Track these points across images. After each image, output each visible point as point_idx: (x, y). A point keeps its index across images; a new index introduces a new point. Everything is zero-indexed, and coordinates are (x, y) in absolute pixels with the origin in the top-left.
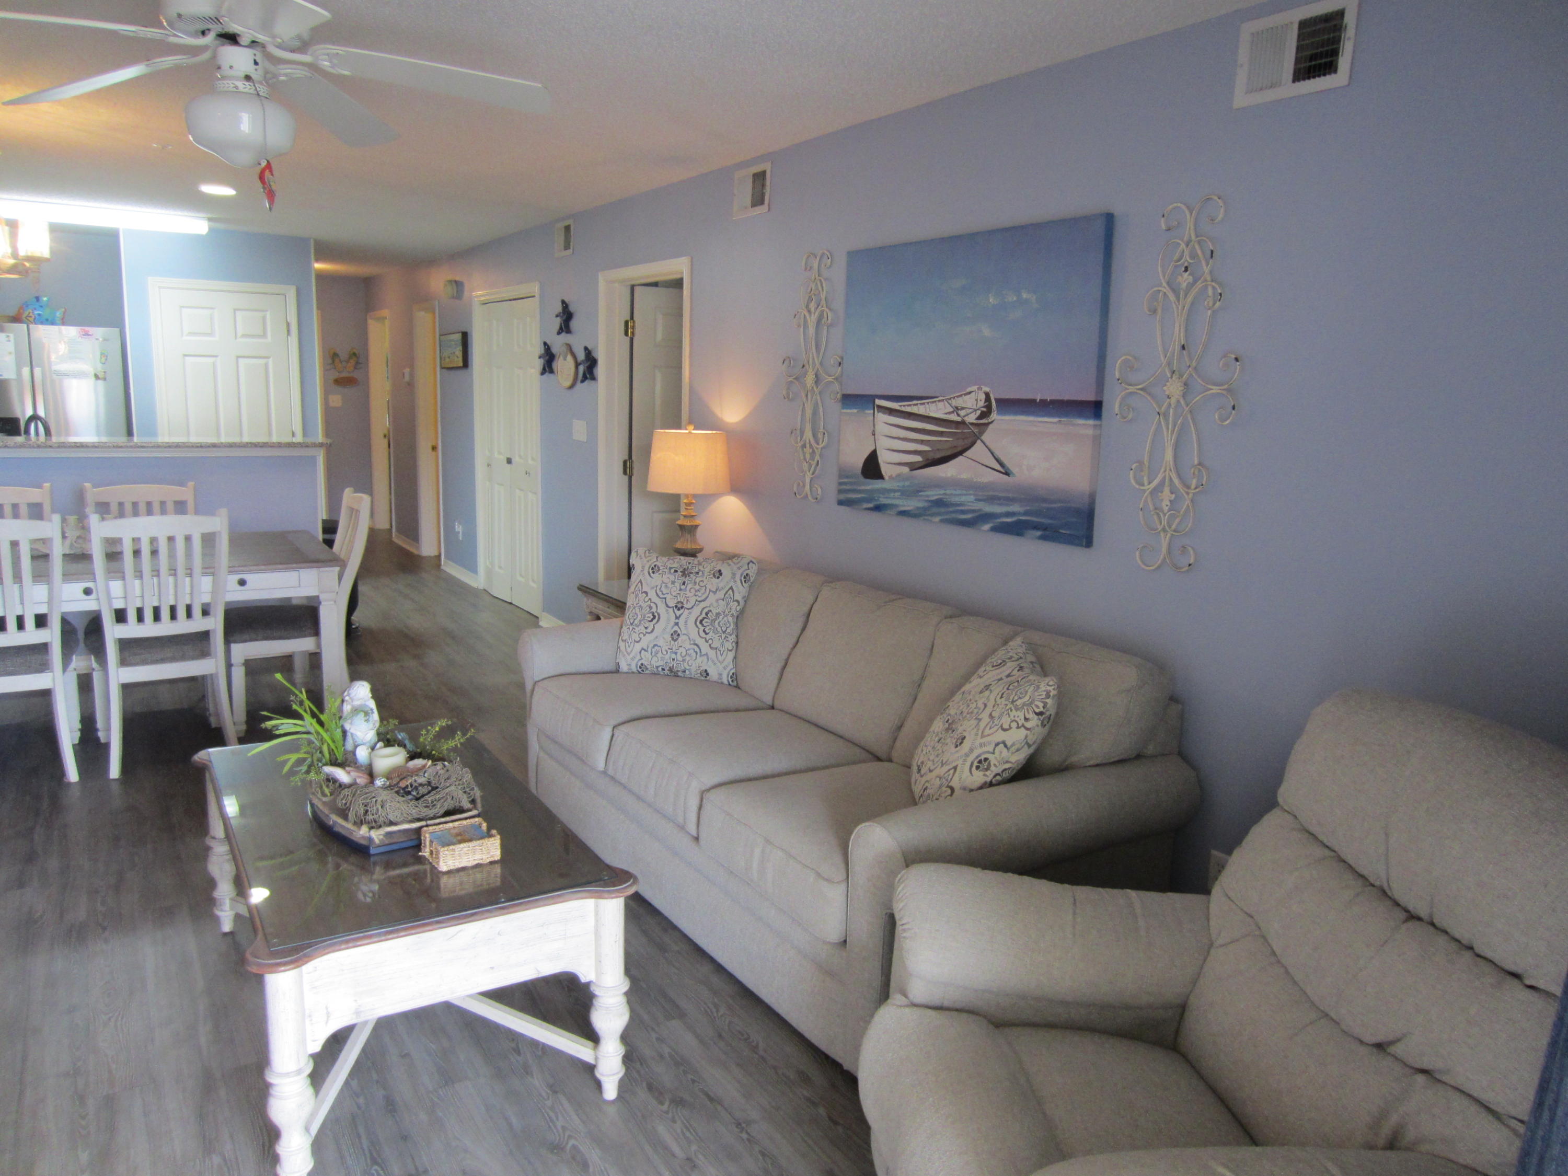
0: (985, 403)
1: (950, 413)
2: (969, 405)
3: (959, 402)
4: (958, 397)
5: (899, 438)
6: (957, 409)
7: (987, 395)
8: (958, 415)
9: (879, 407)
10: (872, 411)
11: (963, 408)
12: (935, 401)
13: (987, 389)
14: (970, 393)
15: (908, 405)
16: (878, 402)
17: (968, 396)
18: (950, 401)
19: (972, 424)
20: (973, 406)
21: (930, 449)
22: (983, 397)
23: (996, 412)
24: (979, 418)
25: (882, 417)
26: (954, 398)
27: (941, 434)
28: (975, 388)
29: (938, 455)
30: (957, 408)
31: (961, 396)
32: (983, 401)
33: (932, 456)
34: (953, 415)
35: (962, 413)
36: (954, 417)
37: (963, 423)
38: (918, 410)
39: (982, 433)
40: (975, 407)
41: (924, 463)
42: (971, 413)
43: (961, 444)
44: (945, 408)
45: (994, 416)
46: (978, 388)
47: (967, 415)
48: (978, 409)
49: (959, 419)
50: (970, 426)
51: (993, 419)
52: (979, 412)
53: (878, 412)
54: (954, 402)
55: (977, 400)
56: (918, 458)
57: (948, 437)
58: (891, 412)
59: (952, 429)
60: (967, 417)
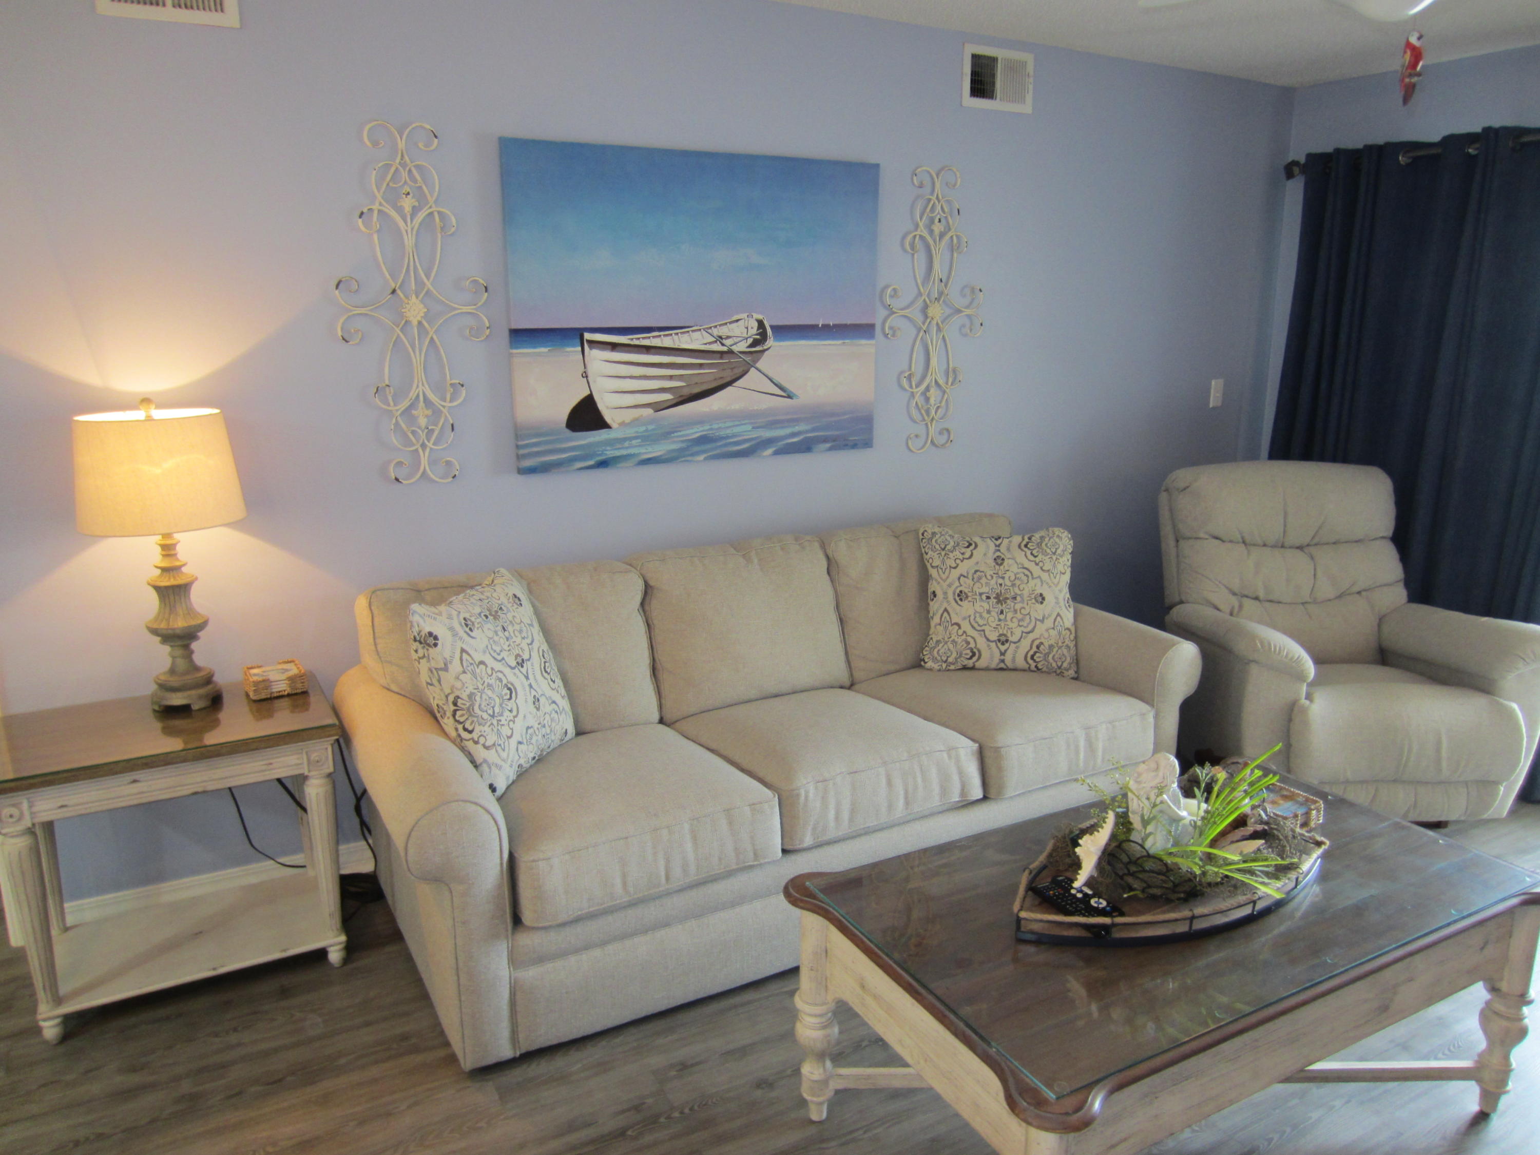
0: (758, 330)
1: (710, 343)
2: (737, 333)
3: (723, 331)
4: (720, 325)
5: (631, 377)
6: (720, 339)
7: (761, 324)
8: (723, 345)
9: (591, 342)
10: (579, 349)
11: (728, 337)
12: (688, 332)
13: (760, 317)
14: (737, 321)
15: (644, 338)
16: (588, 336)
17: (735, 325)
18: (710, 331)
19: (741, 352)
20: (742, 333)
21: (684, 384)
22: (756, 325)
23: (772, 339)
24: (751, 346)
25: (596, 356)
26: (716, 327)
27: (701, 366)
28: (744, 316)
29: (697, 390)
30: (720, 337)
31: (726, 324)
32: (756, 328)
33: (687, 392)
34: (716, 345)
35: (728, 342)
36: (717, 347)
37: (730, 352)
38: (662, 342)
39: (756, 361)
40: (745, 335)
41: (674, 402)
42: (741, 341)
43: (728, 375)
44: (703, 338)
45: (770, 342)
46: (748, 316)
47: (736, 344)
48: (750, 337)
49: (725, 349)
50: (740, 355)
51: (769, 346)
52: (750, 341)
53: (591, 348)
54: (715, 332)
55: (747, 328)
56: (667, 396)
57: (709, 369)
58: (614, 346)
59: (715, 359)
60: (735, 346)
